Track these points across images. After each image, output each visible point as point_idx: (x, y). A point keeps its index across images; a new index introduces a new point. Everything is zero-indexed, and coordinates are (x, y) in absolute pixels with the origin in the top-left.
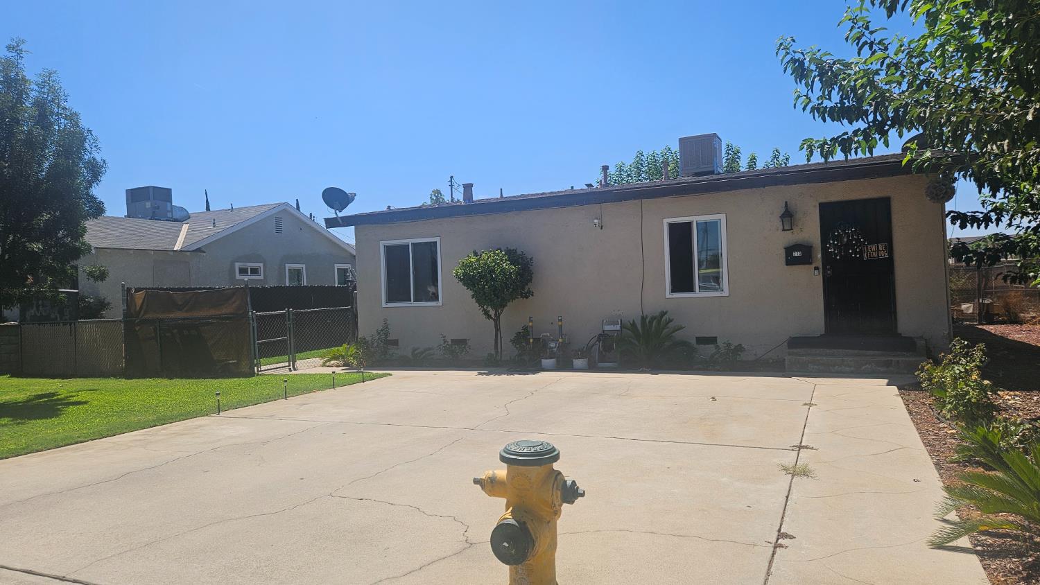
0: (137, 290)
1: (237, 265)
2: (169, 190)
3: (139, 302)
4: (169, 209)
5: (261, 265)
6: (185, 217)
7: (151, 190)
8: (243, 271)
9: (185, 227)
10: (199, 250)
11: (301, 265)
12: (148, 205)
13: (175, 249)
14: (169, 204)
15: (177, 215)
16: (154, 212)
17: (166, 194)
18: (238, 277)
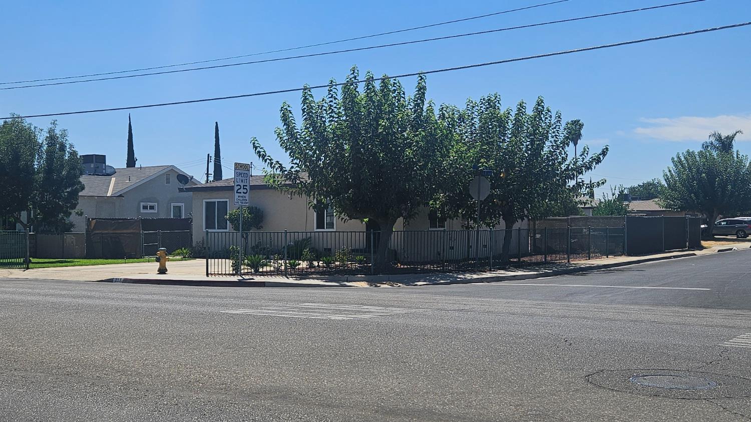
0: (93, 219)
1: (142, 204)
2: (104, 156)
3: (93, 225)
4: (104, 168)
5: (156, 204)
6: (112, 172)
7: (94, 156)
8: (145, 207)
9: (113, 179)
10: (121, 196)
11: (180, 204)
12: (92, 166)
13: (109, 195)
14: (104, 165)
15: (109, 171)
16: (96, 170)
17: (102, 159)
18: (142, 211)
